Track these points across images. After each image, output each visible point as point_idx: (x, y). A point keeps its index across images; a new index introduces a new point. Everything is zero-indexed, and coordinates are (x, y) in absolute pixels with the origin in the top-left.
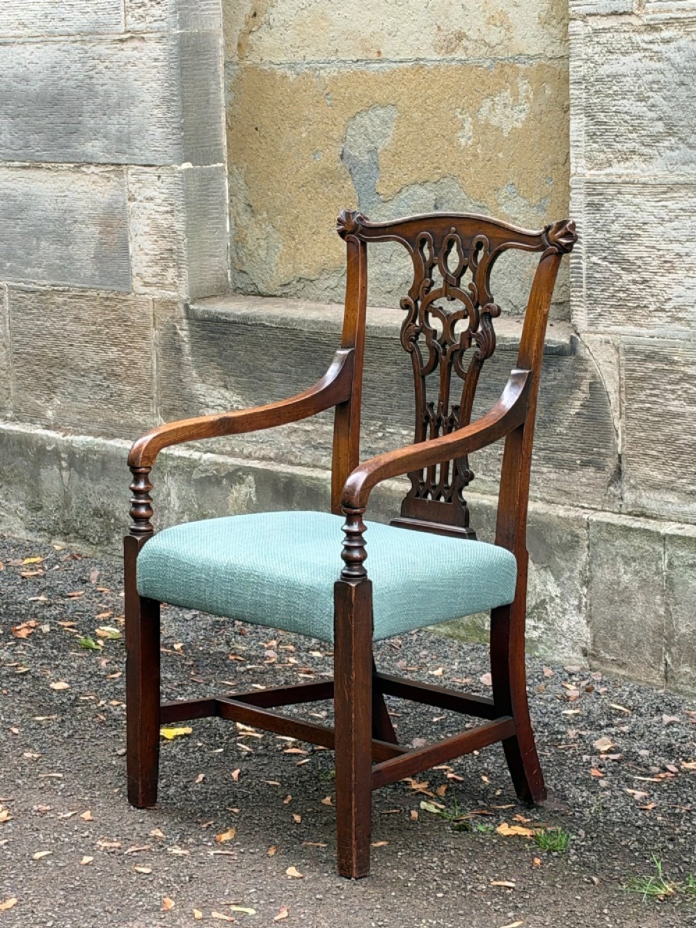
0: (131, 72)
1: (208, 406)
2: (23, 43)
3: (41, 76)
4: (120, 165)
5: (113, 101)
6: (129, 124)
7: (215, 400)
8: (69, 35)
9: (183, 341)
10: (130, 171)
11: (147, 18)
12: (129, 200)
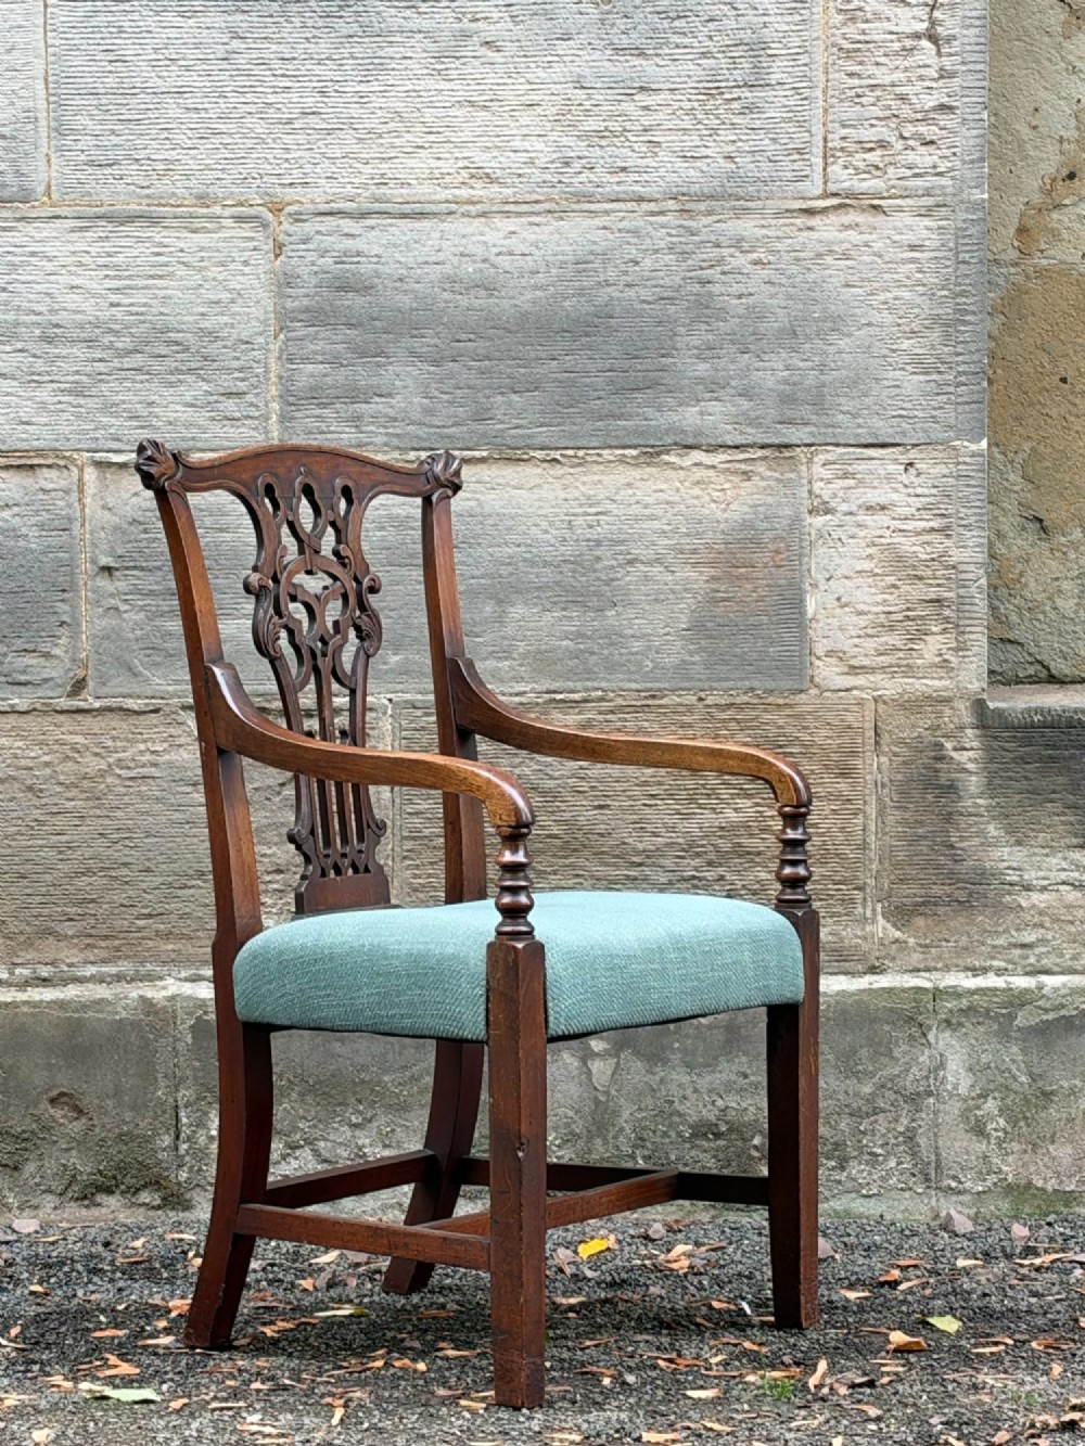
0: (834, 272)
1: (1028, 888)
2: (483, 214)
3: (541, 279)
4: (787, 446)
5: (771, 326)
6: (822, 368)
7: (1052, 875)
8: (640, 199)
9: (966, 771)
10: (820, 459)
11: (891, 170)
12: (810, 512)
